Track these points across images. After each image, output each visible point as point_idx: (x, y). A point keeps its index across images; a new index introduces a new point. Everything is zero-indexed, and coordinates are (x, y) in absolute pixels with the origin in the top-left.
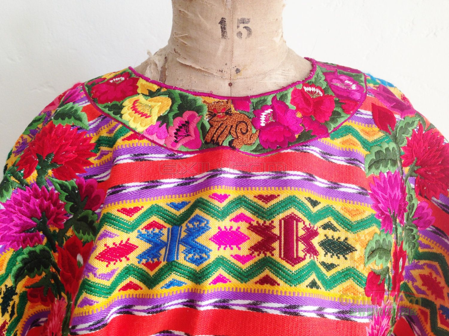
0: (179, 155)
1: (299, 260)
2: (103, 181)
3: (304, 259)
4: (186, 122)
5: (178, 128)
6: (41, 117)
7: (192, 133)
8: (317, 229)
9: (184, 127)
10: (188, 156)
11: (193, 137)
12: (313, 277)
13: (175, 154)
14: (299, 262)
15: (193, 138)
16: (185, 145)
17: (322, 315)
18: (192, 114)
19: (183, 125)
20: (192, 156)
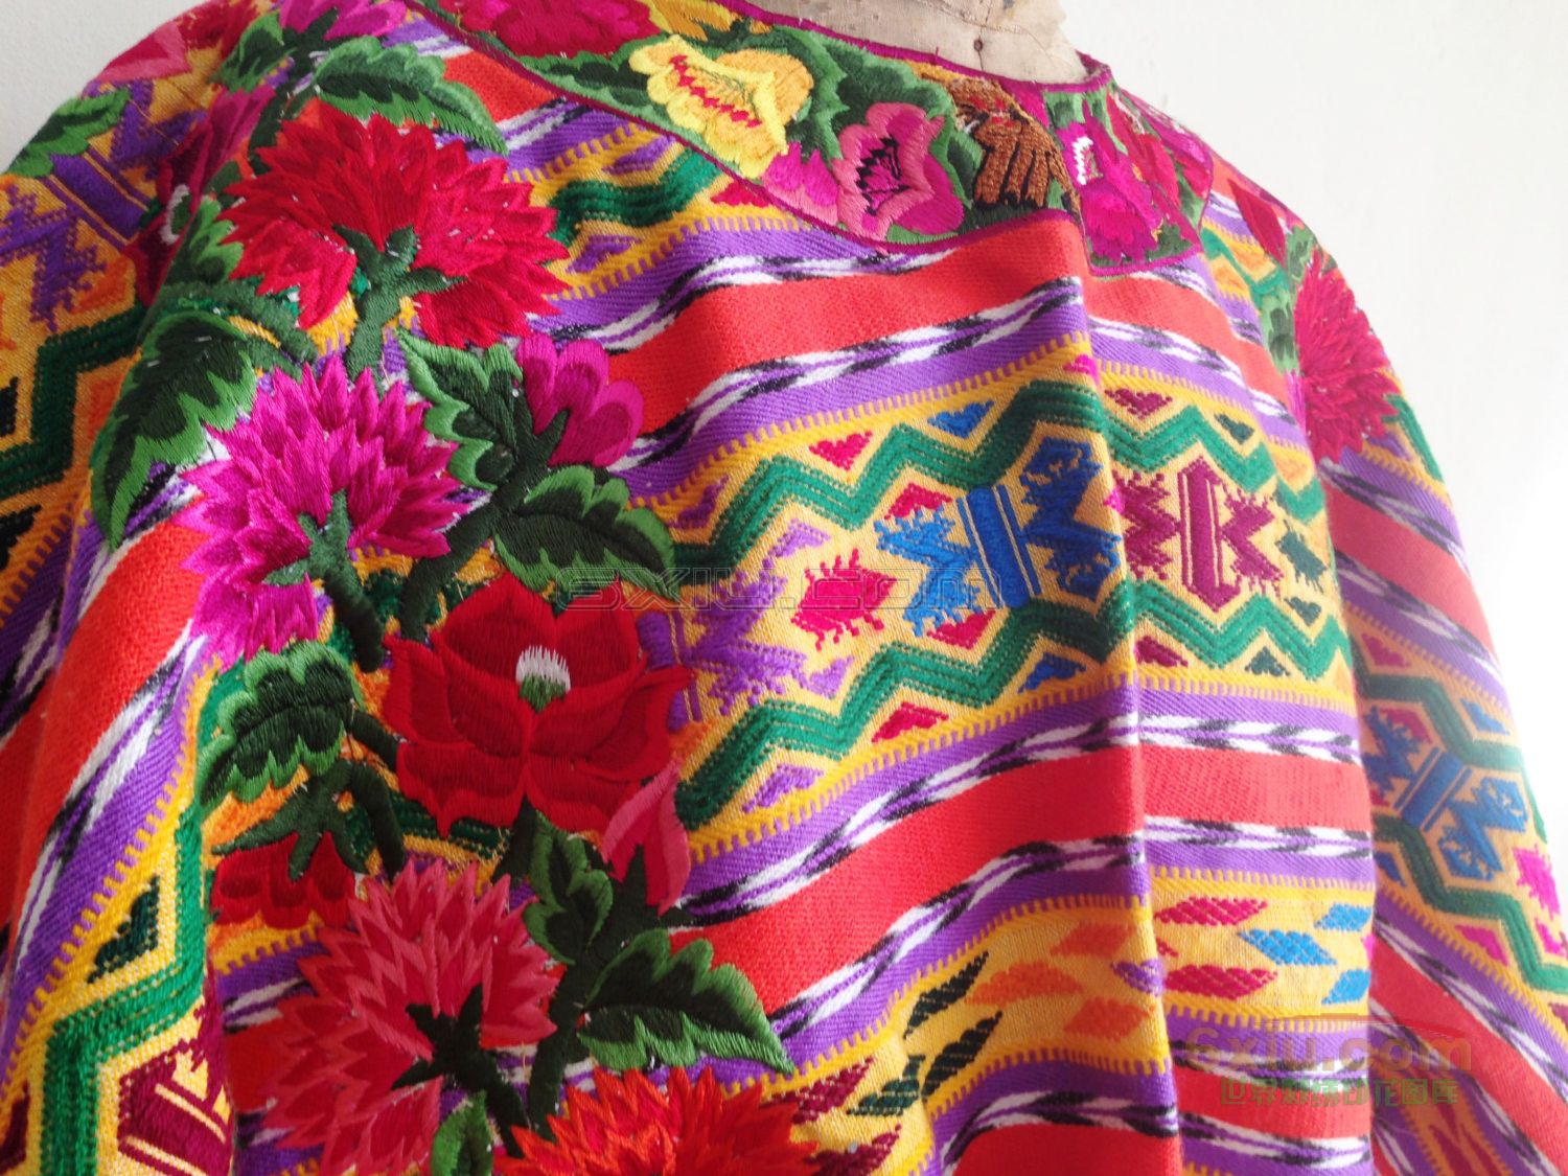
0: (895, 258)
1: (1228, 593)
2: (623, 351)
3: (1236, 591)
4: (884, 141)
5: (861, 164)
6: (99, 103)
7: (921, 178)
8: (1265, 504)
9: (882, 161)
10: (923, 260)
11: (926, 195)
12: (1263, 641)
13: (880, 255)
14: (1227, 600)
15: (929, 197)
16: (905, 221)
17: (1290, 750)
18: (902, 115)
19: (877, 153)
20: (938, 257)
